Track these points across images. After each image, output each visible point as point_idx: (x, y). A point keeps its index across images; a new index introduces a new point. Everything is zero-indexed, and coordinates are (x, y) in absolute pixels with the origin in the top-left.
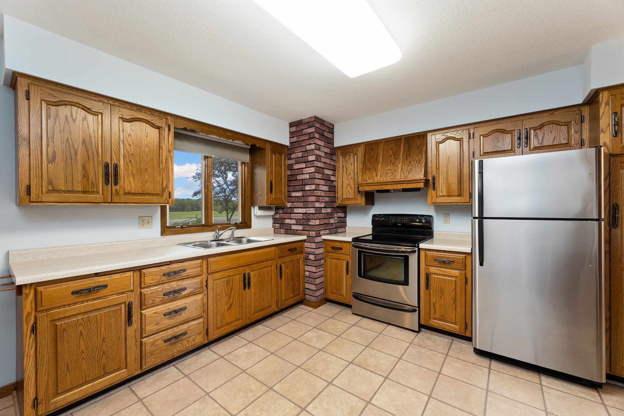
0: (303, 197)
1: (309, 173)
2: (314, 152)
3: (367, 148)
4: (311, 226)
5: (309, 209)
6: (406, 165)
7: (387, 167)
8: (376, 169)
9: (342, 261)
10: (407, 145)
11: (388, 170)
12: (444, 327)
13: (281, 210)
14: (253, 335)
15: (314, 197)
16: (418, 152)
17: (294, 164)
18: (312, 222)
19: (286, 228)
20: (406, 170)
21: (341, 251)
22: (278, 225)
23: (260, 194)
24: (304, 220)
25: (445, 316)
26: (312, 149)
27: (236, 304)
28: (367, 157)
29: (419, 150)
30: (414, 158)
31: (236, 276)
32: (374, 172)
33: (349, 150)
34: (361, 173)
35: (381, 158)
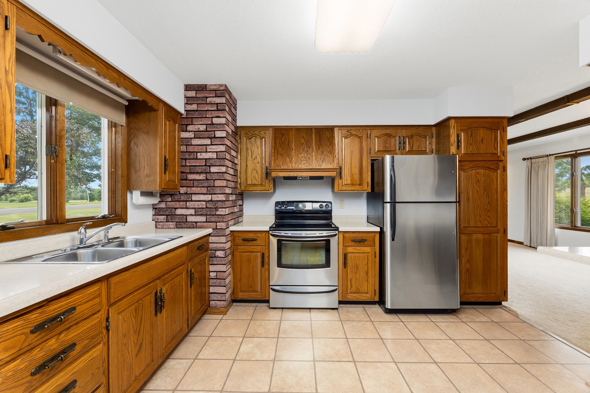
0: (206, 181)
1: (217, 152)
2: (224, 128)
3: (277, 133)
4: (220, 216)
5: (216, 196)
6: (319, 154)
7: (301, 154)
8: (290, 155)
9: (255, 254)
10: (318, 136)
11: (301, 157)
12: (358, 298)
13: (168, 197)
14: (169, 378)
15: (225, 181)
16: (328, 144)
17: (193, 138)
18: (220, 211)
19: (179, 221)
20: (319, 159)
21: (255, 242)
22: (163, 217)
23: (145, 174)
24: (208, 209)
25: (360, 288)
26: (221, 123)
27: (147, 341)
28: (277, 141)
29: (329, 141)
30: (326, 149)
31: (146, 298)
32: (288, 158)
33: (256, 132)
34: (273, 158)
35: (293, 144)
